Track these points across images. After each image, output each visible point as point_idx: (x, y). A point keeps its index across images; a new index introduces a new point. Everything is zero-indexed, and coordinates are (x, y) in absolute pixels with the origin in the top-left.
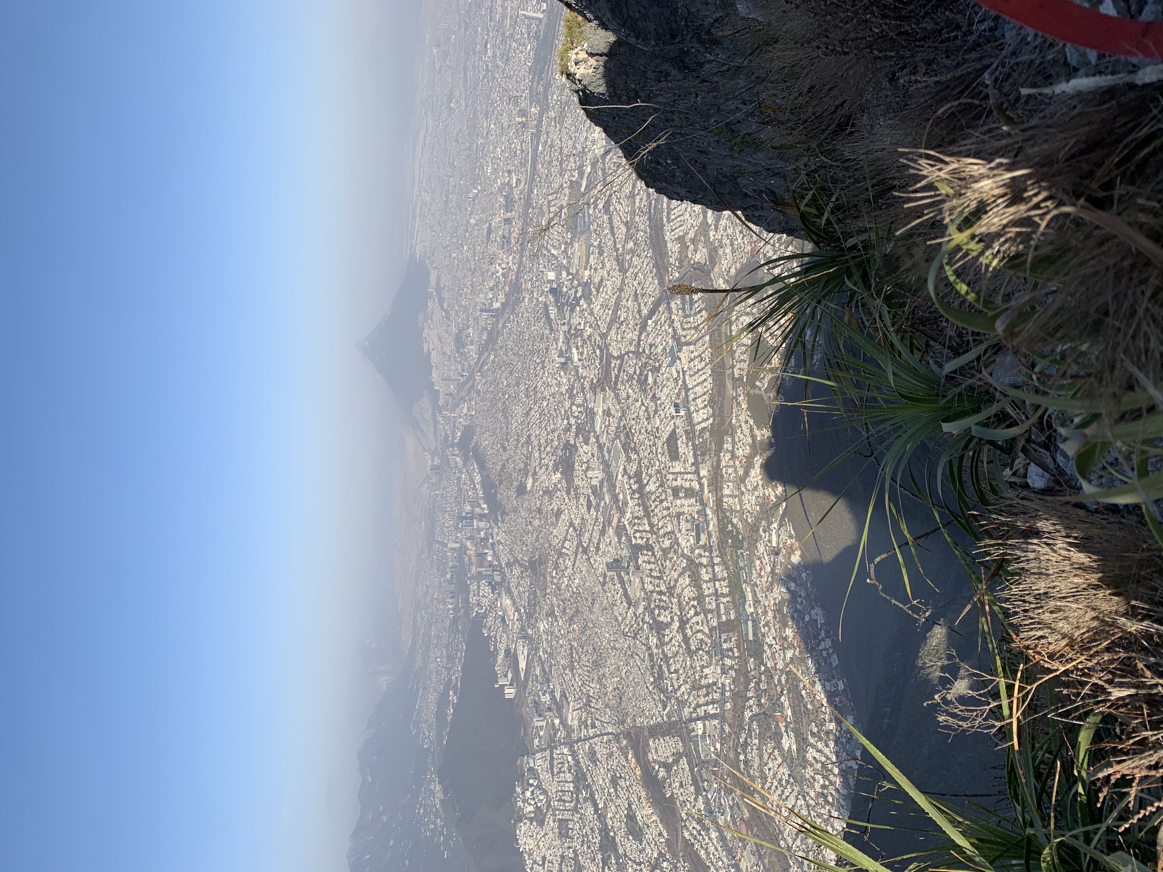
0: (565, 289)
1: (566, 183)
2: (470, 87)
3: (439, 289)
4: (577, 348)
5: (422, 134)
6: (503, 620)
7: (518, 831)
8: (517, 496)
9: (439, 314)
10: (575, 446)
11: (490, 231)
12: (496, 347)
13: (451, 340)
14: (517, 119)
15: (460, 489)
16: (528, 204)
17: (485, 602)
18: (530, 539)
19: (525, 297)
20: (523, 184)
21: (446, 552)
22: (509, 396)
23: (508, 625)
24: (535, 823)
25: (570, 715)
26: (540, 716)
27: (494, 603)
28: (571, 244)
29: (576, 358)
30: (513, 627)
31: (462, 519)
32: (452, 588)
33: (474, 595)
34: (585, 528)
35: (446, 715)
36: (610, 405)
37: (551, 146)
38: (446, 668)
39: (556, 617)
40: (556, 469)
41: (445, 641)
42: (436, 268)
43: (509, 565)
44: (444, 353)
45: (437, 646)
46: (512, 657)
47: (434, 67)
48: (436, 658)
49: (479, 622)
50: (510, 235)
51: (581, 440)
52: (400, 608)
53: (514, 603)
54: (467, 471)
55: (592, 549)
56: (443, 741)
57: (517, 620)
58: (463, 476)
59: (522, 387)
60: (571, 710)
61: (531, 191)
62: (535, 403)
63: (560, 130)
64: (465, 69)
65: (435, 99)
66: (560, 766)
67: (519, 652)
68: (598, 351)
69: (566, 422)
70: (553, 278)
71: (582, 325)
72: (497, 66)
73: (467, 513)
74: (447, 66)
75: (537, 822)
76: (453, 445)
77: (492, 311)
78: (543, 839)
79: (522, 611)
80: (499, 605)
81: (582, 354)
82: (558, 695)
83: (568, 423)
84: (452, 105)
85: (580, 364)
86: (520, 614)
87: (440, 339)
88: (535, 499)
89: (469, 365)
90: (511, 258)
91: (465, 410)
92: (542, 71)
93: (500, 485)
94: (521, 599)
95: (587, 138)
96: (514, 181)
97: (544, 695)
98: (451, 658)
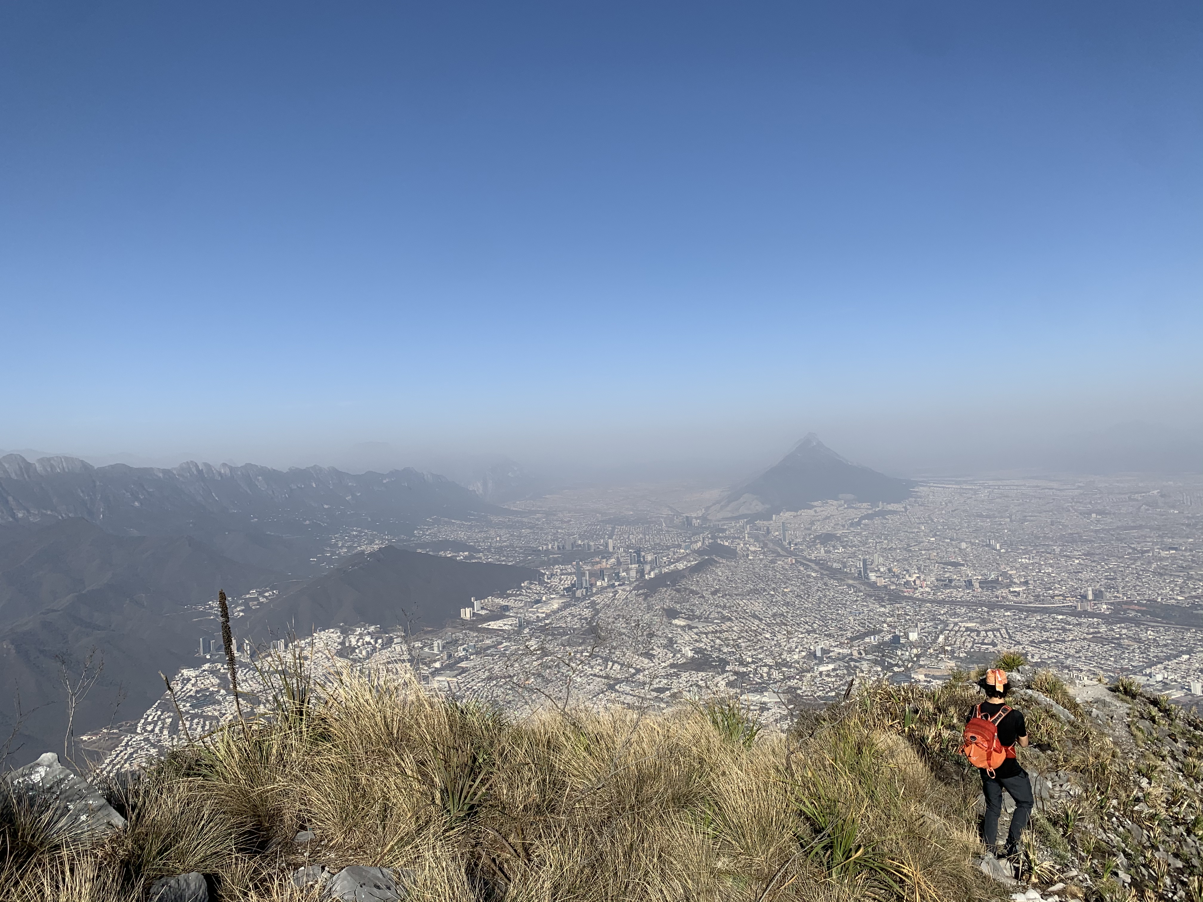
0: (899, 653)
1: (1023, 648)
2: (1119, 534)
3: (883, 514)
4: (834, 670)
5: (1055, 485)
6: (538, 602)
7: (332, 630)
8: (664, 609)
9: (854, 514)
10: (724, 671)
11: (955, 565)
12: (826, 579)
13: (828, 529)
14: (1090, 588)
15: (668, 548)
16: (992, 606)
17: (555, 581)
18: (621, 625)
19: (885, 608)
20: (1015, 599)
21: (604, 538)
22: (773, 596)
23: (532, 607)
24: (340, 647)
25: (444, 679)
26: (444, 647)
27: (554, 591)
28: (953, 658)
29: (822, 668)
30: (530, 612)
31: (638, 552)
32: (568, 547)
33: (561, 570)
34: (635, 686)
35: (445, 551)
36: (773, 710)
37: (1064, 630)
38: (491, 546)
39: (542, 659)
40: (697, 651)
41: (516, 543)
42: (906, 509)
43: (593, 603)
44: (812, 523)
45: (512, 535)
46: (501, 613)
47: (1137, 493)
48: (500, 536)
49: (535, 576)
50: (953, 588)
51: (732, 678)
52: (547, 496)
53: (554, 612)
54: (688, 554)
55: (613, 695)
56: (421, 549)
57: (538, 617)
58: (682, 551)
59: (784, 609)
60: (448, 679)
61: (1008, 608)
62: (768, 625)
63: (1084, 639)
64: (1140, 527)
65: (1098, 496)
66: (394, 670)
67: (505, 621)
68: (833, 694)
69: (750, 660)
70: (911, 638)
71: (861, 675)
72: (1150, 563)
73: (644, 557)
74: (1140, 507)
75: (341, 649)
76: (714, 537)
77: (865, 572)
78: (324, 656)
79: (547, 622)
80: (552, 596)
81: (828, 675)
82: (463, 664)
83: (748, 663)
84: (1094, 515)
85: (817, 673)
86: (544, 619)
87: (827, 518)
88: (663, 629)
89: (802, 550)
90: (927, 589)
91: (752, 548)
92: (1154, 614)
93: (675, 590)
94: (558, 620)
95: (1081, 671)
96: (1017, 589)
97: (464, 649)
98: (500, 550)
